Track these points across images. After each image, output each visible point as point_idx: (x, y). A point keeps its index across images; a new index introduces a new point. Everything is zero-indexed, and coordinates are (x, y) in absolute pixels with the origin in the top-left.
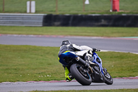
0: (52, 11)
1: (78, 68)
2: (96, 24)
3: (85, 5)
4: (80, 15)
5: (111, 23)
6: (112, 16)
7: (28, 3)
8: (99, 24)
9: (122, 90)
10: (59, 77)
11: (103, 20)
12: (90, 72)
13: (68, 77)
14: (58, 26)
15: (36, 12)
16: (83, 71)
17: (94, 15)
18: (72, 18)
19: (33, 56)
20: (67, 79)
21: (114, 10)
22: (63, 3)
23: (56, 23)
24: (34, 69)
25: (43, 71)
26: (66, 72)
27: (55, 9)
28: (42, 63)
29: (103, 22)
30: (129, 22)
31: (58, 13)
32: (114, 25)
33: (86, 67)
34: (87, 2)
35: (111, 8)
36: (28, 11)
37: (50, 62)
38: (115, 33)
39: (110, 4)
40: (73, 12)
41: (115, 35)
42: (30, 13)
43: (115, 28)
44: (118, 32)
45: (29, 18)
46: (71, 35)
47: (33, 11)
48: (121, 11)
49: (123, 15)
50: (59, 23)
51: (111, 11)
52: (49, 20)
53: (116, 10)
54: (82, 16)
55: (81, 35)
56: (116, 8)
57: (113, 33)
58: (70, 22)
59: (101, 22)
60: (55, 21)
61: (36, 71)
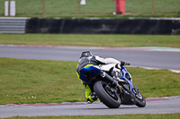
0: (37, 14)
1: (104, 86)
2: (96, 30)
3: (80, 6)
4: (74, 18)
5: (114, 30)
6: (116, 20)
7: (6, 3)
8: (99, 30)
9: (130, 115)
10: (46, 99)
11: (104, 26)
12: (119, 91)
13: (90, 97)
14: (45, 33)
15: (17, 15)
16: (110, 91)
17: (92, 19)
18: (63, 22)
19: (13, 72)
20: (88, 100)
21: (119, 12)
22: (52, 4)
23: (43, 29)
24: (14, 89)
25: (26, 91)
26: (87, 92)
27: (41, 11)
28: (25, 81)
29: (104, 28)
30: (138, 28)
31: (45, 16)
32: (118, 32)
33: (114, 86)
34: (83, 2)
35: (115, 10)
36: (6, 14)
37: (36, 79)
38: (120, 42)
39: (114, 5)
40: (65, 15)
41: (119, 44)
42: (9, 16)
43: (120, 36)
44: (125, 41)
45: (8, 23)
46: (62, 45)
47: (13, 13)
48: (127, 14)
49: (131, 18)
50: (46, 29)
51: (114, 13)
52: (34, 26)
53: (121, 13)
54: (76, 20)
55: (76, 45)
56: (122, 10)
57: (117, 42)
58: (61, 28)
59: (101, 27)
60: (41, 26)
61: (16, 92)
